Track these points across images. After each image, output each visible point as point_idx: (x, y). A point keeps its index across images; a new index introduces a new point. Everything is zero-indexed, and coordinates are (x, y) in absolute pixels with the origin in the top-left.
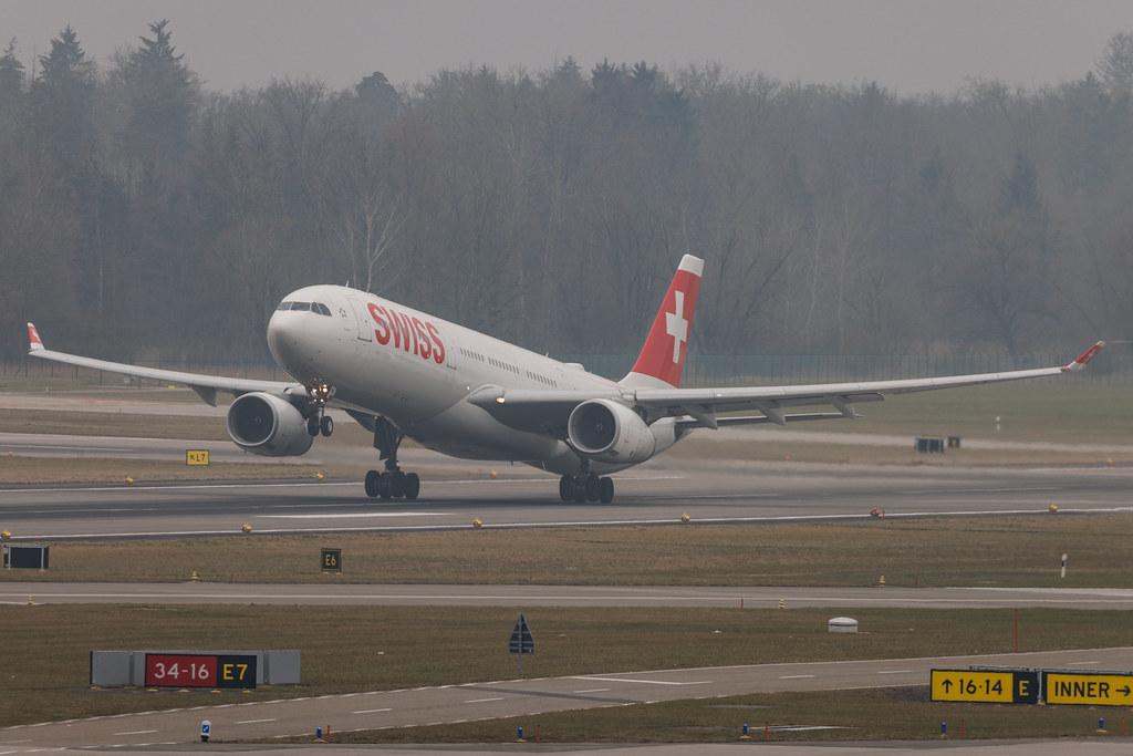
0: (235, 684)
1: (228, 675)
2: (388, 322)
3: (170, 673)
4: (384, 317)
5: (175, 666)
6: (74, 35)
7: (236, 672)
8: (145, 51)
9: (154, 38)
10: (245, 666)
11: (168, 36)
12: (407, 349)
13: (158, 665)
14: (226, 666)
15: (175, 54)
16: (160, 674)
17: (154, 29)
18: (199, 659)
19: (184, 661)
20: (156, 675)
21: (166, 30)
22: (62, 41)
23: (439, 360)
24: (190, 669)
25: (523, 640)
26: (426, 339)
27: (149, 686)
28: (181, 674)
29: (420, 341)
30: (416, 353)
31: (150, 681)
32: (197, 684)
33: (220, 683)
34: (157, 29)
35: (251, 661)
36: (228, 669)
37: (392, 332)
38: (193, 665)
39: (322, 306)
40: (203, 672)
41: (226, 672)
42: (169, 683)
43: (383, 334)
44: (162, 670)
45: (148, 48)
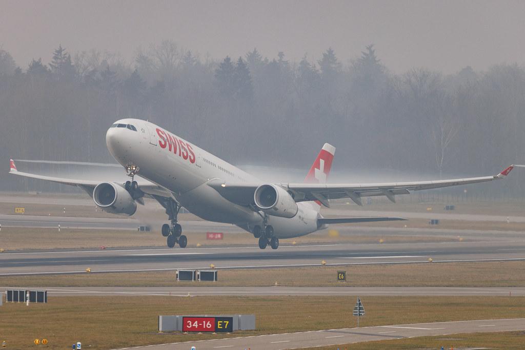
0: (223, 330)
1: (220, 326)
2: (166, 138)
3: (194, 325)
4: (164, 136)
5: (196, 322)
6: (333, 51)
7: (223, 325)
8: (364, 58)
9: (367, 52)
10: (228, 322)
11: (374, 52)
12: (175, 152)
13: (188, 322)
14: (219, 322)
15: (377, 59)
16: (189, 326)
17: (368, 48)
18: (207, 319)
19: (200, 320)
20: (188, 326)
21: (373, 49)
22: (328, 54)
23: (193, 161)
24: (203, 324)
25: (359, 309)
26: (185, 149)
27: (185, 332)
28: (199, 326)
29: (182, 150)
30: (180, 155)
31: (185, 329)
32: (206, 331)
33: (217, 330)
34: (369, 48)
35: (230, 320)
36: (220, 323)
37: (167, 143)
38: (204, 322)
39: (132, 126)
40: (209, 325)
41: (219, 325)
42: (193, 330)
43: (163, 143)
44: (190, 324)
45: (365, 56)
